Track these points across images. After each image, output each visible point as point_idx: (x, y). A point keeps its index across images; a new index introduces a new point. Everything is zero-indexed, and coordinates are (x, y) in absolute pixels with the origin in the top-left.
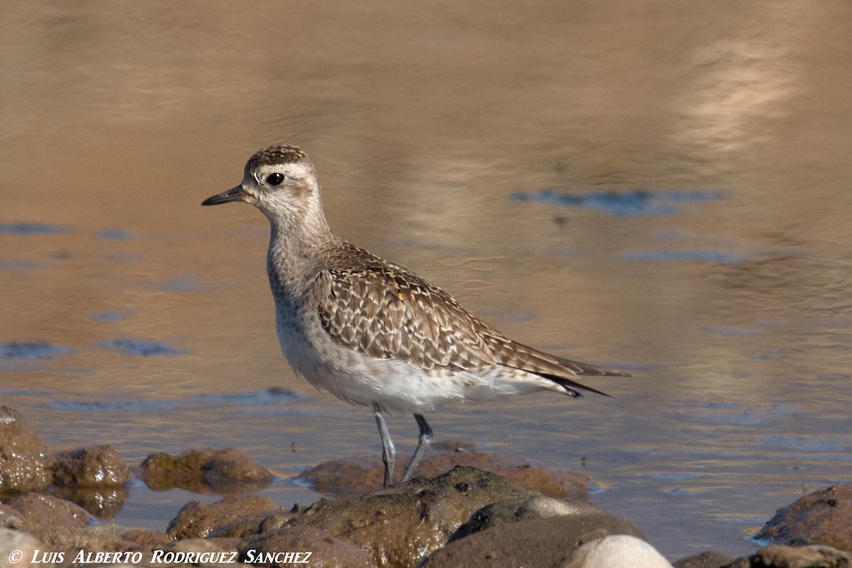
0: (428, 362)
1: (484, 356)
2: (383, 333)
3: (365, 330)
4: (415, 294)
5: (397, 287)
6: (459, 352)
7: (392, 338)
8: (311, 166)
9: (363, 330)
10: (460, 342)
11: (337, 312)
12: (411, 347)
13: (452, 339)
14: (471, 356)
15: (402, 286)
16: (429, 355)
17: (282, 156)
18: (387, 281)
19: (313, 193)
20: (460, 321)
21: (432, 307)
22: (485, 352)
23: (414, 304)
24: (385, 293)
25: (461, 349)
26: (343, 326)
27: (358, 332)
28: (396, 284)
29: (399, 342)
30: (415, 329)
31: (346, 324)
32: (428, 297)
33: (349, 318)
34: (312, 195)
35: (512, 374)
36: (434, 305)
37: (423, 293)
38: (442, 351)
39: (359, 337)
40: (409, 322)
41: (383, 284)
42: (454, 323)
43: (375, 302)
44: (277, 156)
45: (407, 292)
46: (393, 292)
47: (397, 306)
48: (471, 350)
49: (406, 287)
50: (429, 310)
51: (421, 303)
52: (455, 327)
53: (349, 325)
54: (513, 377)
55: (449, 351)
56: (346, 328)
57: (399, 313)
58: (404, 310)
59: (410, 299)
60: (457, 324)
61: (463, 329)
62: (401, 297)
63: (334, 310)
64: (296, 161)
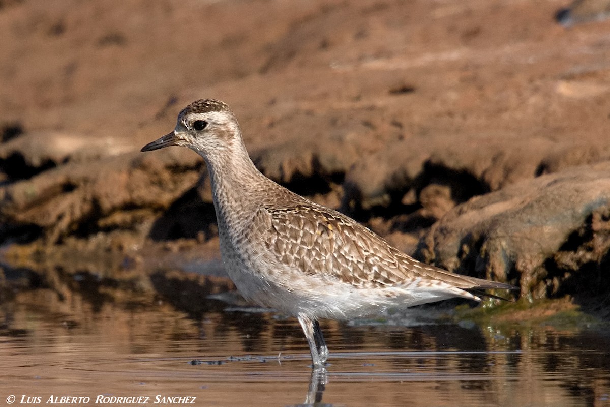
0: (357, 281)
1: (401, 273)
2: (318, 259)
3: (302, 257)
4: (340, 225)
5: (326, 220)
6: (380, 272)
7: (324, 263)
8: (232, 115)
9: (300, 256)
10: (380, 263)
11: (276, 243)
12: (341, 269)
13: (373, 262)
14: (390, 274)
15: (329, 219)
16: (356, 275)
17: (207, 107)
18: (317, 216)
19: (235, 137)
20: (378, 244)
21: (355, 235)
22: (400, 271)
23: (342, 233)
24: (317, 225)
25: (381, 269)
26: (283, 254)
27: (296, 259)
28: (325, 217)
29: (331, 265)
30: (345, 253)
31: (285, 252)
32: (351, 227)
33: (287, 247)
34: (234, 138)
35: (429, 284)
36: (357, 233)
37: (347, 224)
38: (366, 271)
39: (298, 263)
40: (340, 248)
41: (315, 218)
42: (374, 247)
43: (311, 232)
44: (203, 107)
45: (334, 224)
46: (324, 224)
47: (329, 235)
48: (389, 270)
49: (332, 219)
50: (354, 238)
51: (346, 232)
52: (375, 250)
53: (288, 253)
54: (429, 286)
55: (373, 271)
56: (286, 256)
57: (331, 240)
58: (334, 237)
59: (338, 229)
60: (376, 247)
61: (382, 251)
62: (330, 227)
63: (273, 242)
64: (218, 111)
